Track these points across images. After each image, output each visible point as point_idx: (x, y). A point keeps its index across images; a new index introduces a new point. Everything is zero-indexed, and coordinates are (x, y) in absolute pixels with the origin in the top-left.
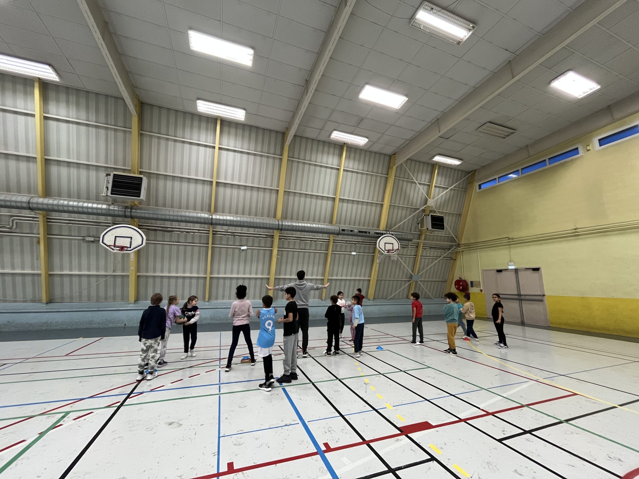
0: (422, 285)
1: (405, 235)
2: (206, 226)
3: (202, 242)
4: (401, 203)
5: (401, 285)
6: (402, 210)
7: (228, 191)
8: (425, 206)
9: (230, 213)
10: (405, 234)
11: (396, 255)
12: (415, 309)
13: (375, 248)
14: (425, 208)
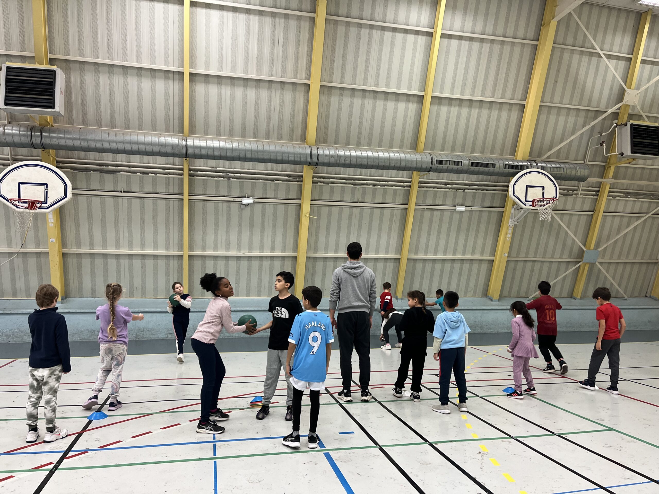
0: (604, 271)
1: (571, 168)
2: (177, 160)
3: (171, 191)
4: (566, 99)
5: (558, 270)
6: (568, 115)
7: (213, 89)
8: (618, 106)
9: (219, 134)
10: (572, 166)
11: (550, 211)
12: (603, 322)
13: (505, 197)
14: (619, 109)
